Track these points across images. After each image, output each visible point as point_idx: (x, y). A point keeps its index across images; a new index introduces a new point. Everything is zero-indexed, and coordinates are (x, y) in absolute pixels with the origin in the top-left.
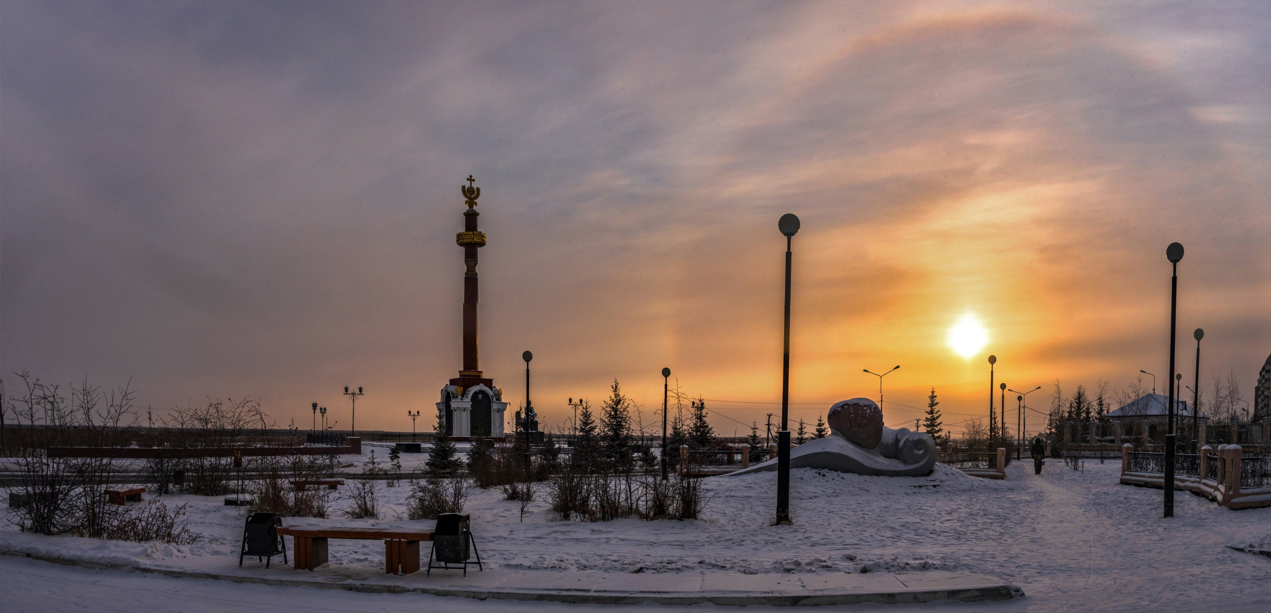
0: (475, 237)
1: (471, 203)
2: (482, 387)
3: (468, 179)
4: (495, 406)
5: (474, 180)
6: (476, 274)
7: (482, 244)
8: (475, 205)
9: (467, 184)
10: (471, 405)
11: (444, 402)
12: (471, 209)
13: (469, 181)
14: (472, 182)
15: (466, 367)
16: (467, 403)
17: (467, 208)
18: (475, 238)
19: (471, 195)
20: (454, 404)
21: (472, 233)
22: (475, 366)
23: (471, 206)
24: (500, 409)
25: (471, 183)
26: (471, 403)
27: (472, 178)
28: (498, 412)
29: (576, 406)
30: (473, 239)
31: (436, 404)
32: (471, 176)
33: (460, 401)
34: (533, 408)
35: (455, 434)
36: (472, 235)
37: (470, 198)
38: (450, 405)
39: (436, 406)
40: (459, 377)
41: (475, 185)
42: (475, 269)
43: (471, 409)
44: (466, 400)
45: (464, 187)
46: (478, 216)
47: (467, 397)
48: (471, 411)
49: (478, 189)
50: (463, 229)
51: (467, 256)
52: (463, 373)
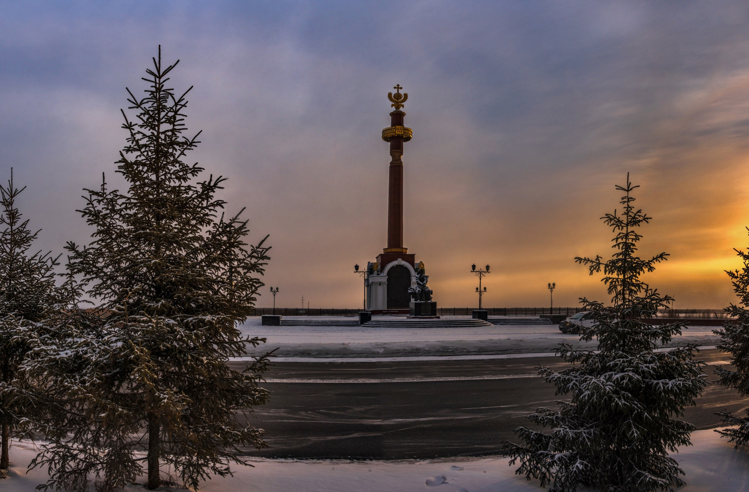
1: (398, 105)
2: (399, 262)
3: (395, 87)
5: (401, 88)
6: (402, 163)
7: (408, 139)
8: (401, 107)
9: (394, 92)
10: (388, 279)
12: (398, 110)
13: (396, 89)
15: (391, 245)
16: (382, 278)
19: (398, 99)
21: (394, 127)
23: (398, 108)
25: (398, 91)
26: (387, 277)
27: (400, 86)
30: (395, 132)
32: (398, 85)
33: (376, 275)
36: (394, 130)
37: (396, 102)
41: (402, 92)
42: (400, 158)
43: (387, 283)
44: (382, 275)
45: (390, 94)
46: (404, 116)
49: (406, 95)
50: (389, 126)
51: (392, 148)
52: (389, 250)
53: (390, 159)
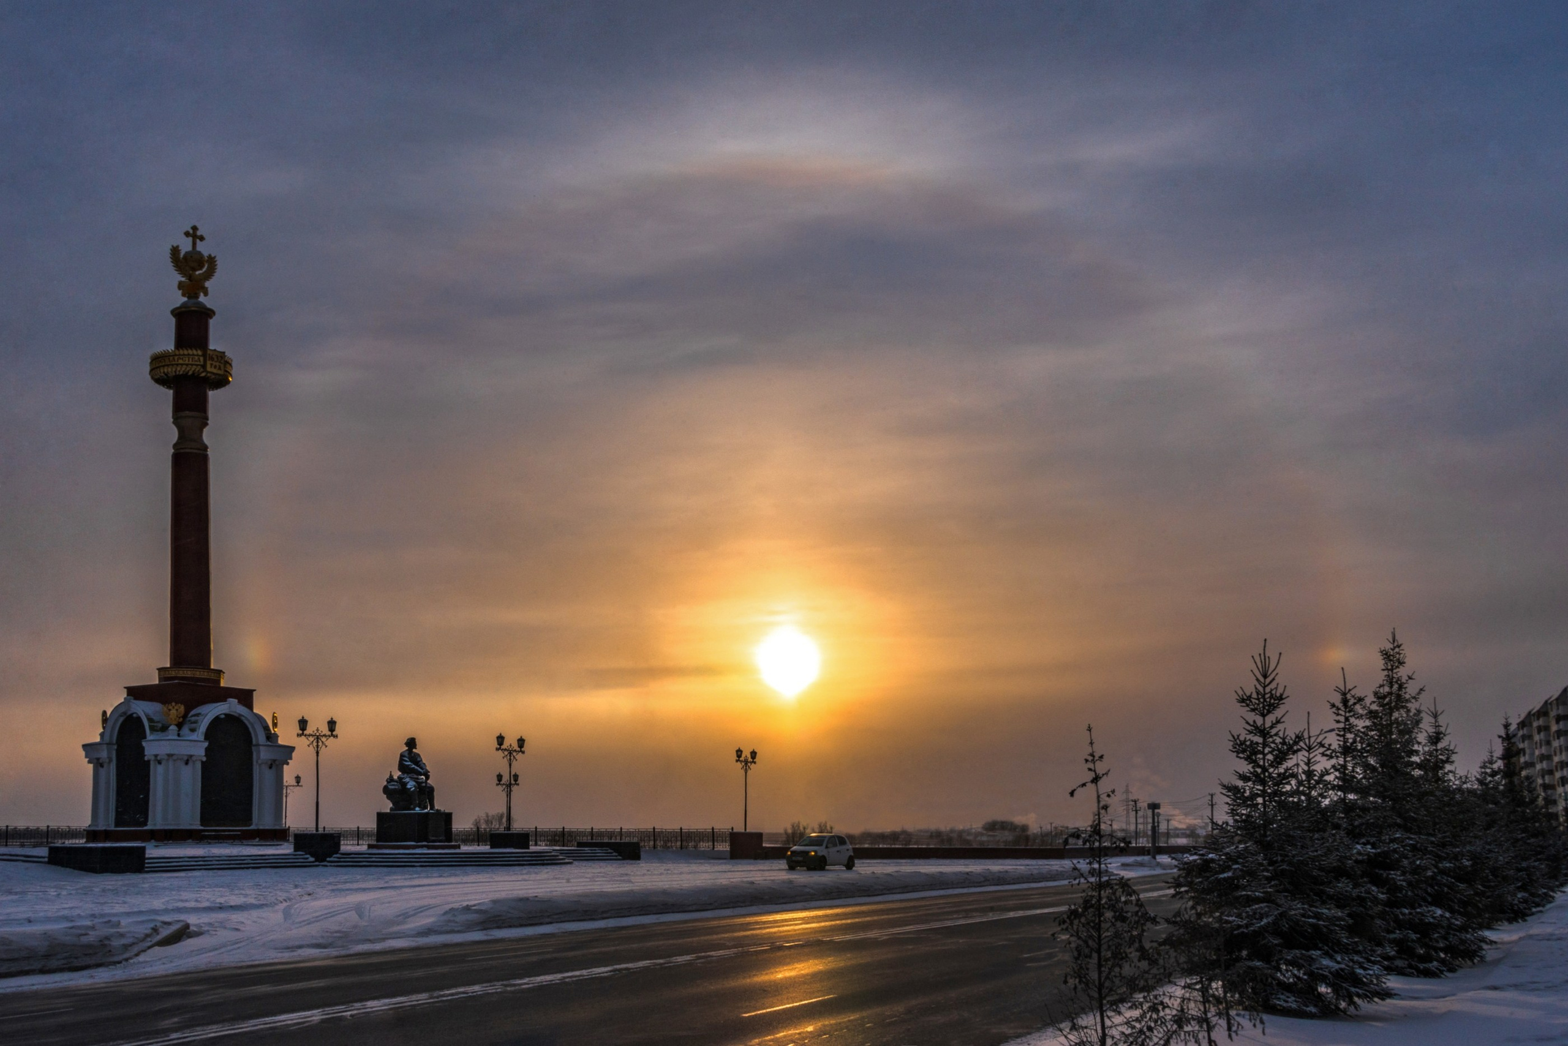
0: (209, 363)
1: (193, 287)
2: (232, 706)
3: (187, 234)
4: (263, 754)
5: (202, 238)
6: (205, 448)
7: (221, 382)
8: (202, 294)
9: (186, 245)
10: (207, 750)
11: (114, 740)
12: (193, 301)
13: (190, 239)
14: (198, 240)
15: (177, 658)
16: (195, 745)
17: (179, 299)
18: (208, 366)
19: (195, 270)
20: (153, 746)
21: (200, 353)
22: (203, 659)
23: (192, 295)
24: (274, 761)
25: (194, 244)
26: (206, 744)
27: (199, 233)
28: (270, 767)
29: (510, 753)
30: (204, 366)
31: (85, 746)
32: (195, 228)
33: (176, 738)
34: (419, 755)
35: (157, 820)
36: (202, 359)
37: (190, 277)
38: (143, 749)
39: (83, 753)
40: (157, 682)
41: (203, 249)
42: (201, 436)
43: (204, 759)
44: (194, 737)
45: (175, 251)
46: (211, 318)
47: (193, 730)
48: (203, 762)
49: (212, 260)
50: (170, 347)
51: (179, 407)
52: (173, 674)
53: (174, 435)
